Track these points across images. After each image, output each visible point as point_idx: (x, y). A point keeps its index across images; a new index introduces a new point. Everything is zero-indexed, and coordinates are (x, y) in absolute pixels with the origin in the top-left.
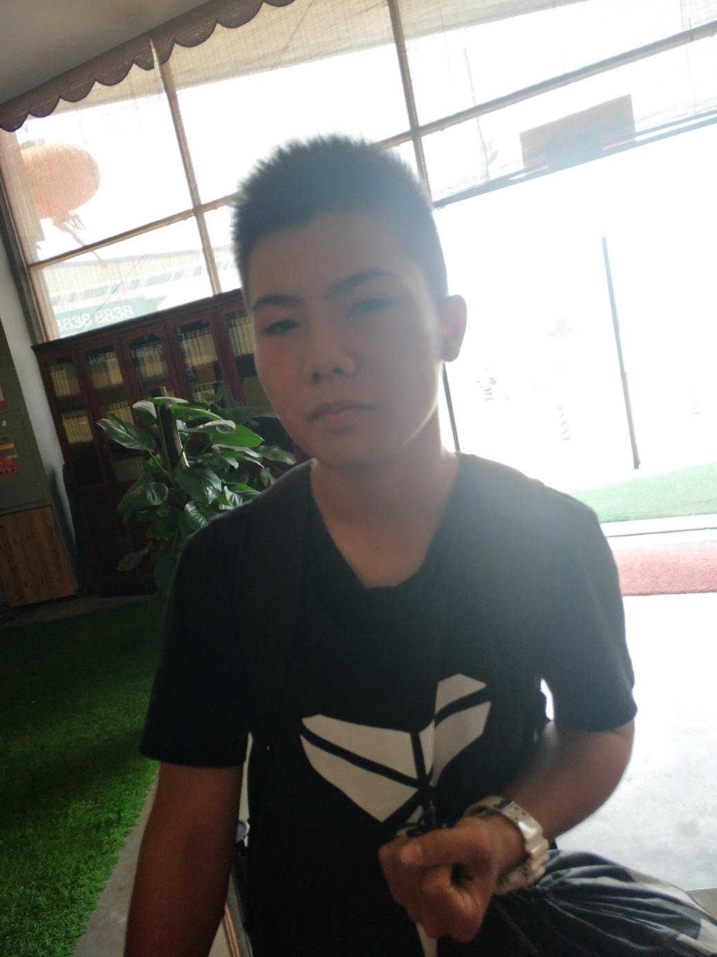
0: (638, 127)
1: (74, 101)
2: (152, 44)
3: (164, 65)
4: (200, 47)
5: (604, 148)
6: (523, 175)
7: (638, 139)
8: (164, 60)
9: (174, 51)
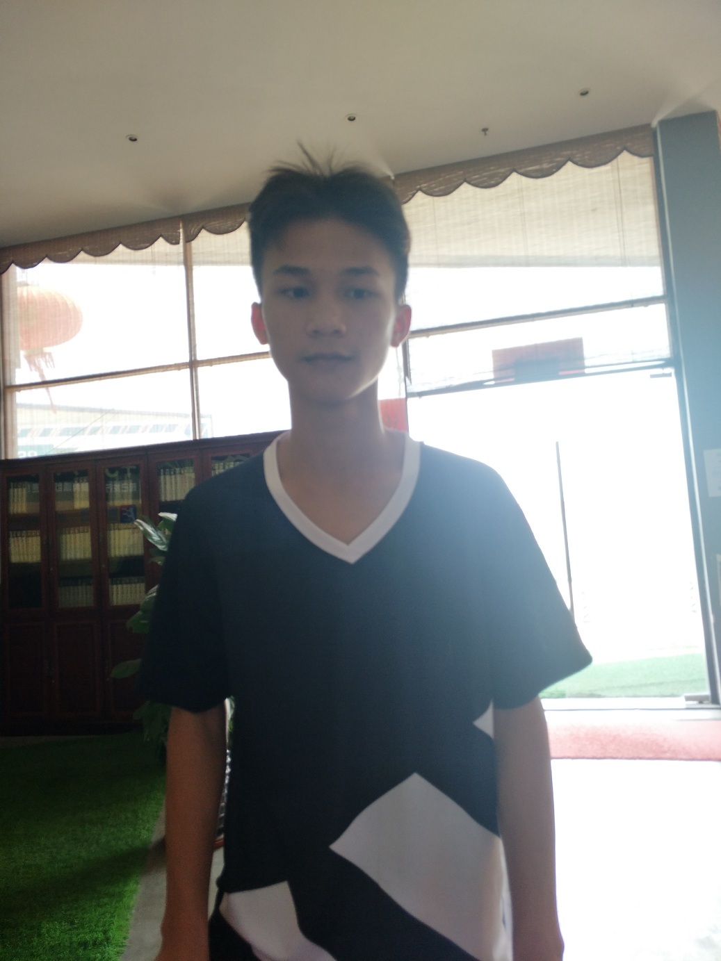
0: (587, 363)
1: (95, 255)
2: (181, 225)
3: (188, 244)
4: (225, 236)
5: (561, 373)
6: (493, 383)
7: (587, 371)
8: (190, 239)
9: (200, 235)
